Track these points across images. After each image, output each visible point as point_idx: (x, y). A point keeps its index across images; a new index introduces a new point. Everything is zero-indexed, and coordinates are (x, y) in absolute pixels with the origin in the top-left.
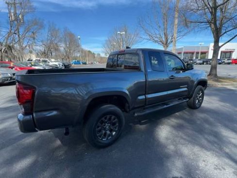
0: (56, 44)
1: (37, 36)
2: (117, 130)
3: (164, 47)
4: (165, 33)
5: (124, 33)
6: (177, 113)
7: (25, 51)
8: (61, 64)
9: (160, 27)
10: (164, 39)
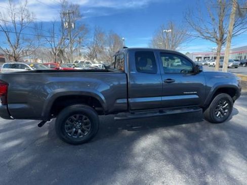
0: (102, 46)
1: (83, 41)
2: (89, 130)
3: (218, 44)
4: (220, 27)
5: (170, 30)
6: (184, 125)
7: (74, 54)
8: (102, 65)
9: (213, 19)
10: (218, 35)
